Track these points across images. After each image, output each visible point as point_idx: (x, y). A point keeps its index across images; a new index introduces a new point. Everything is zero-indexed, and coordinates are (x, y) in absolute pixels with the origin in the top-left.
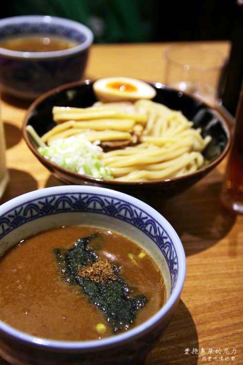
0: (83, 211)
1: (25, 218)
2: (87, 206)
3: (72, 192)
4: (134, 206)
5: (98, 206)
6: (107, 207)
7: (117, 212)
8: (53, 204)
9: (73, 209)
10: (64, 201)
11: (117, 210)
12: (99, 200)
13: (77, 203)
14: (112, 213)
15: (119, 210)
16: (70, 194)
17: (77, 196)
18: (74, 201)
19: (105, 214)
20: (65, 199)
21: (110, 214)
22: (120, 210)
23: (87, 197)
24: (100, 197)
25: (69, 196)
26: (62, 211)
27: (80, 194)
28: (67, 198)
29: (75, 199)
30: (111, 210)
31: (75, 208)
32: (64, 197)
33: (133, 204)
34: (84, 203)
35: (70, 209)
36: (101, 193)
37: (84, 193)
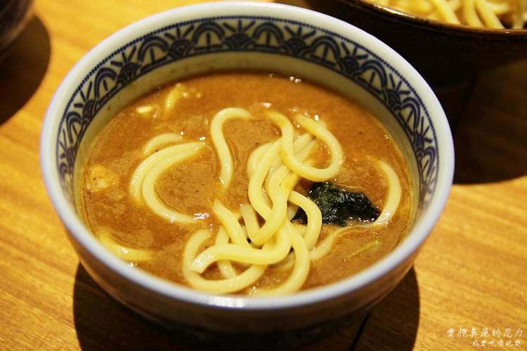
0: (352, 79)
1: (254, 42)
2: (360, 74)
3: (345, 35)
4: (425, 109)
5: (377, 82)
6: (389, 91)
7: (400, 109)
8: (309, 41)
9: (338, 67)
10: (328, 46)
11: (400, 103)
12: (381, 71)
13: (347, 60)
14: (392, 107)
15: (403, 104)
16: (342, 38)
17: (351, 47)
18: (343, 54)
19: (382, 102)
20: (331, 43)
21: (389, 106)
22: (405, 107)
23: (365, 57)
24: (385, 67)
25: (339, 41)
26: (320, 61)
27: (357, 46)
28: (335, 42)
29: (347, 51)
30: (392, 98)
31: (342, 68)
32: (329, 39)
33: (426, 105)
34: (357, 64)
35: (333, 64)
36: (389, 61)
37: (363, 48)
